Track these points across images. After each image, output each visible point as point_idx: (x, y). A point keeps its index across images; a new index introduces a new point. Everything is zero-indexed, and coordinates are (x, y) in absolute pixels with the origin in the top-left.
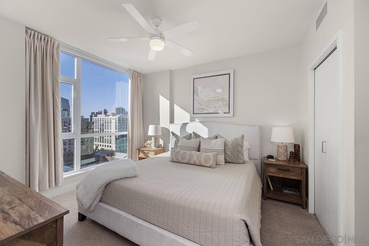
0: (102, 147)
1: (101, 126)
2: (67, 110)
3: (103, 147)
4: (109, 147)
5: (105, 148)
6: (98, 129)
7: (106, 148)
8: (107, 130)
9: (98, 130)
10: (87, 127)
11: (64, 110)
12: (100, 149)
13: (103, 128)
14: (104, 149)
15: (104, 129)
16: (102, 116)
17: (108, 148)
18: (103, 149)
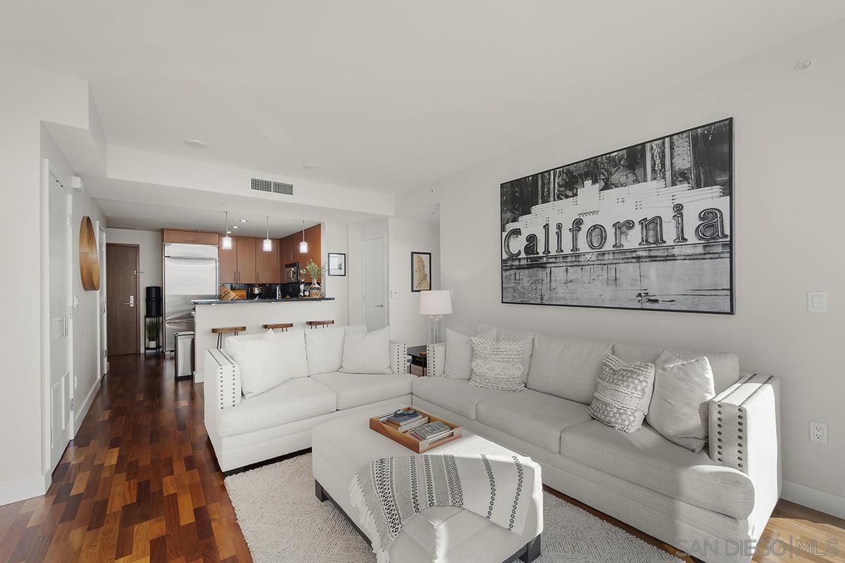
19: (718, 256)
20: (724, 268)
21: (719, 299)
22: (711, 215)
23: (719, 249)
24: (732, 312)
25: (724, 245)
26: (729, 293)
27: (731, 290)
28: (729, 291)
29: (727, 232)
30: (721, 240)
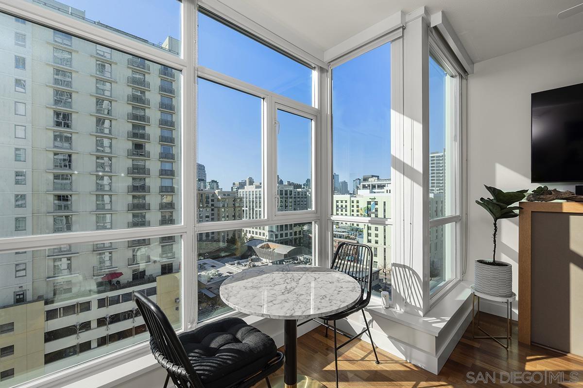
0: (251, 234)
1: (250, 202)
2: (203, 180)
3: (253, 235)
4: (262, 235)
5: (256, 236)
6: (246, 207)
7: (258, 236)
8: (258, 209)
9: (246, 209)
10: (234, 205)
11: (199, 180)
12: (250, 237)
13: (253, 206)
14: (255, 238)
15: (255, 207)
16: (248, 188)
17: (260, 236)
18: (253, 237)
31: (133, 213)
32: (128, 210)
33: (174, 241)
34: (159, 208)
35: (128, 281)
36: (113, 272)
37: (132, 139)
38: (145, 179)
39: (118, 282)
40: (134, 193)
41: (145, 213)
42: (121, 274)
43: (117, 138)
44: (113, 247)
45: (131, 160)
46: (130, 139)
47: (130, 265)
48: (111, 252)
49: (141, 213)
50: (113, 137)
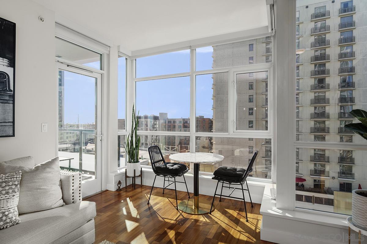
19: (6, 102)
20: (10, 109)
21: (7, 128)
22: (2, 75)
23: (7, 98)
24: (14, 135)
25: (10, 96)
26: (12, 124)
27: (13, 122)
28: (12, 123)
29: (12, 88)
30: (8, 92)
31: (314, 135)
32: (311, 133)
33: (354, 164)
34: (338, 132)
35: (310, 187)
36: (299, 177)
37: (314, 77)
38: (325, 107)
39: (303, 185)
40: (316, 119)
41: (325, 135)
42: (305, 180)
43: (303, 78)
44: (300, 159)
45: (314, 93)
46: (313, 77)
47: (312, 175)
48: (298, 162)
49: (322, 135)
50: (300, 78)
